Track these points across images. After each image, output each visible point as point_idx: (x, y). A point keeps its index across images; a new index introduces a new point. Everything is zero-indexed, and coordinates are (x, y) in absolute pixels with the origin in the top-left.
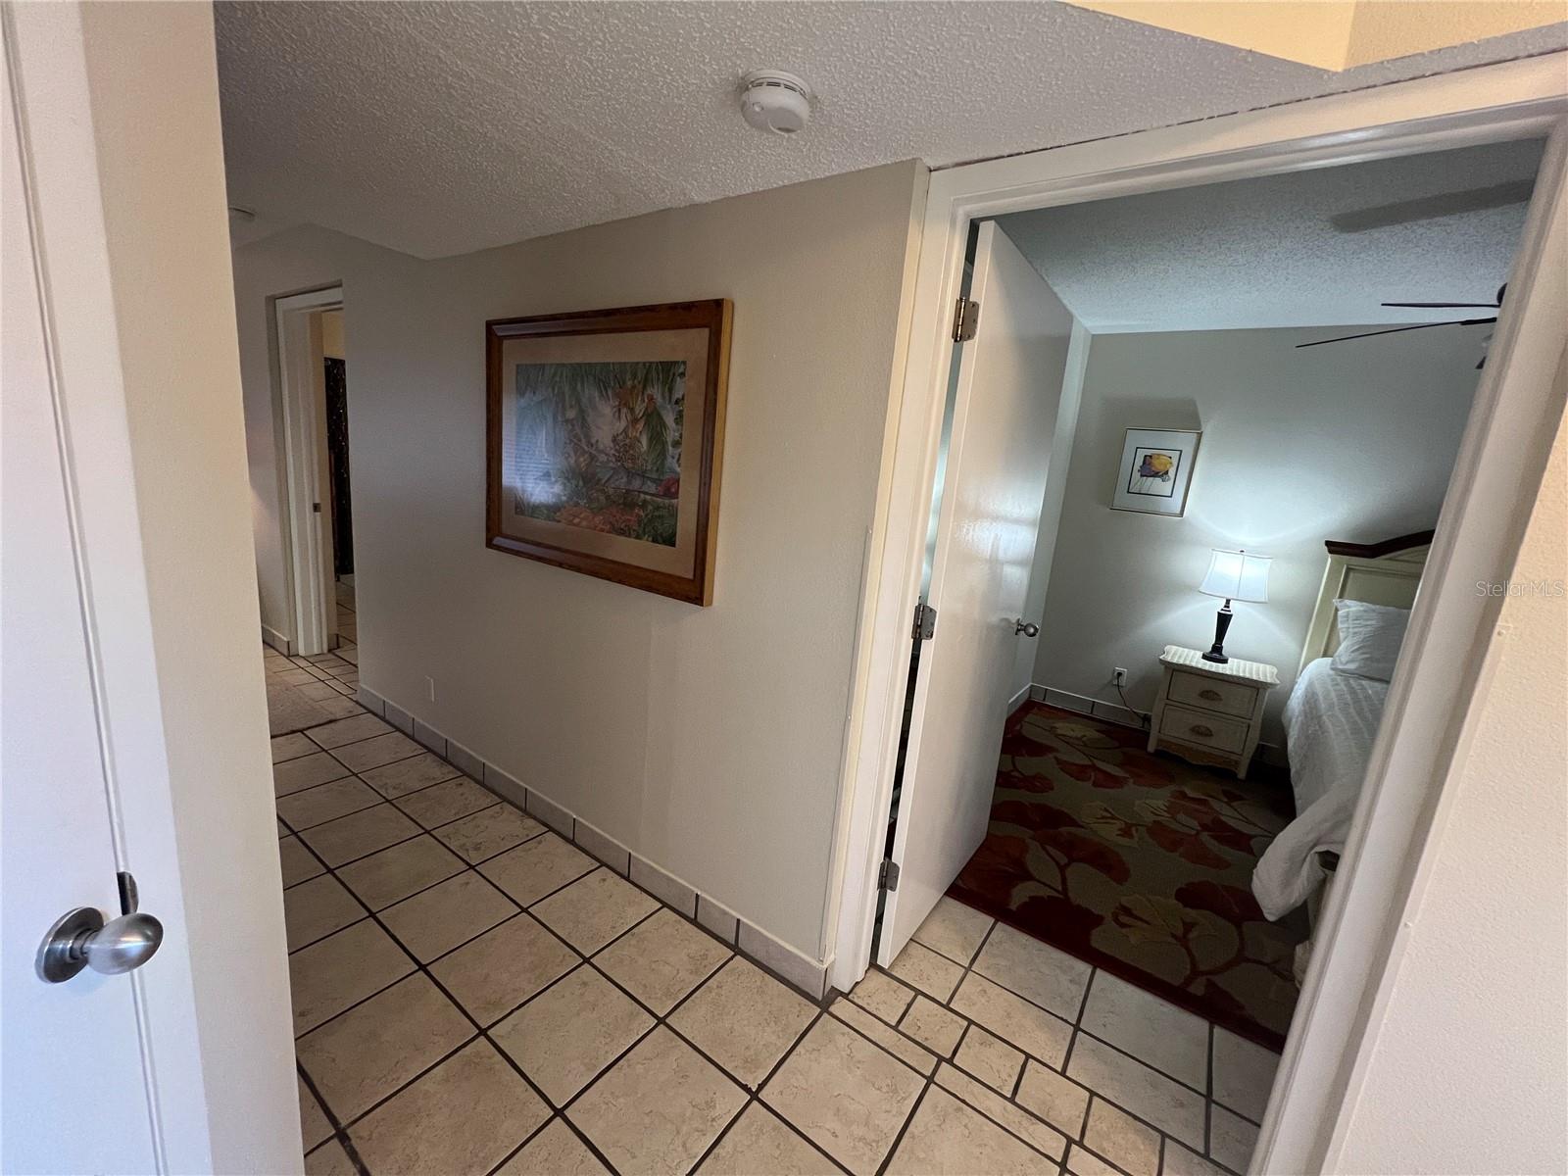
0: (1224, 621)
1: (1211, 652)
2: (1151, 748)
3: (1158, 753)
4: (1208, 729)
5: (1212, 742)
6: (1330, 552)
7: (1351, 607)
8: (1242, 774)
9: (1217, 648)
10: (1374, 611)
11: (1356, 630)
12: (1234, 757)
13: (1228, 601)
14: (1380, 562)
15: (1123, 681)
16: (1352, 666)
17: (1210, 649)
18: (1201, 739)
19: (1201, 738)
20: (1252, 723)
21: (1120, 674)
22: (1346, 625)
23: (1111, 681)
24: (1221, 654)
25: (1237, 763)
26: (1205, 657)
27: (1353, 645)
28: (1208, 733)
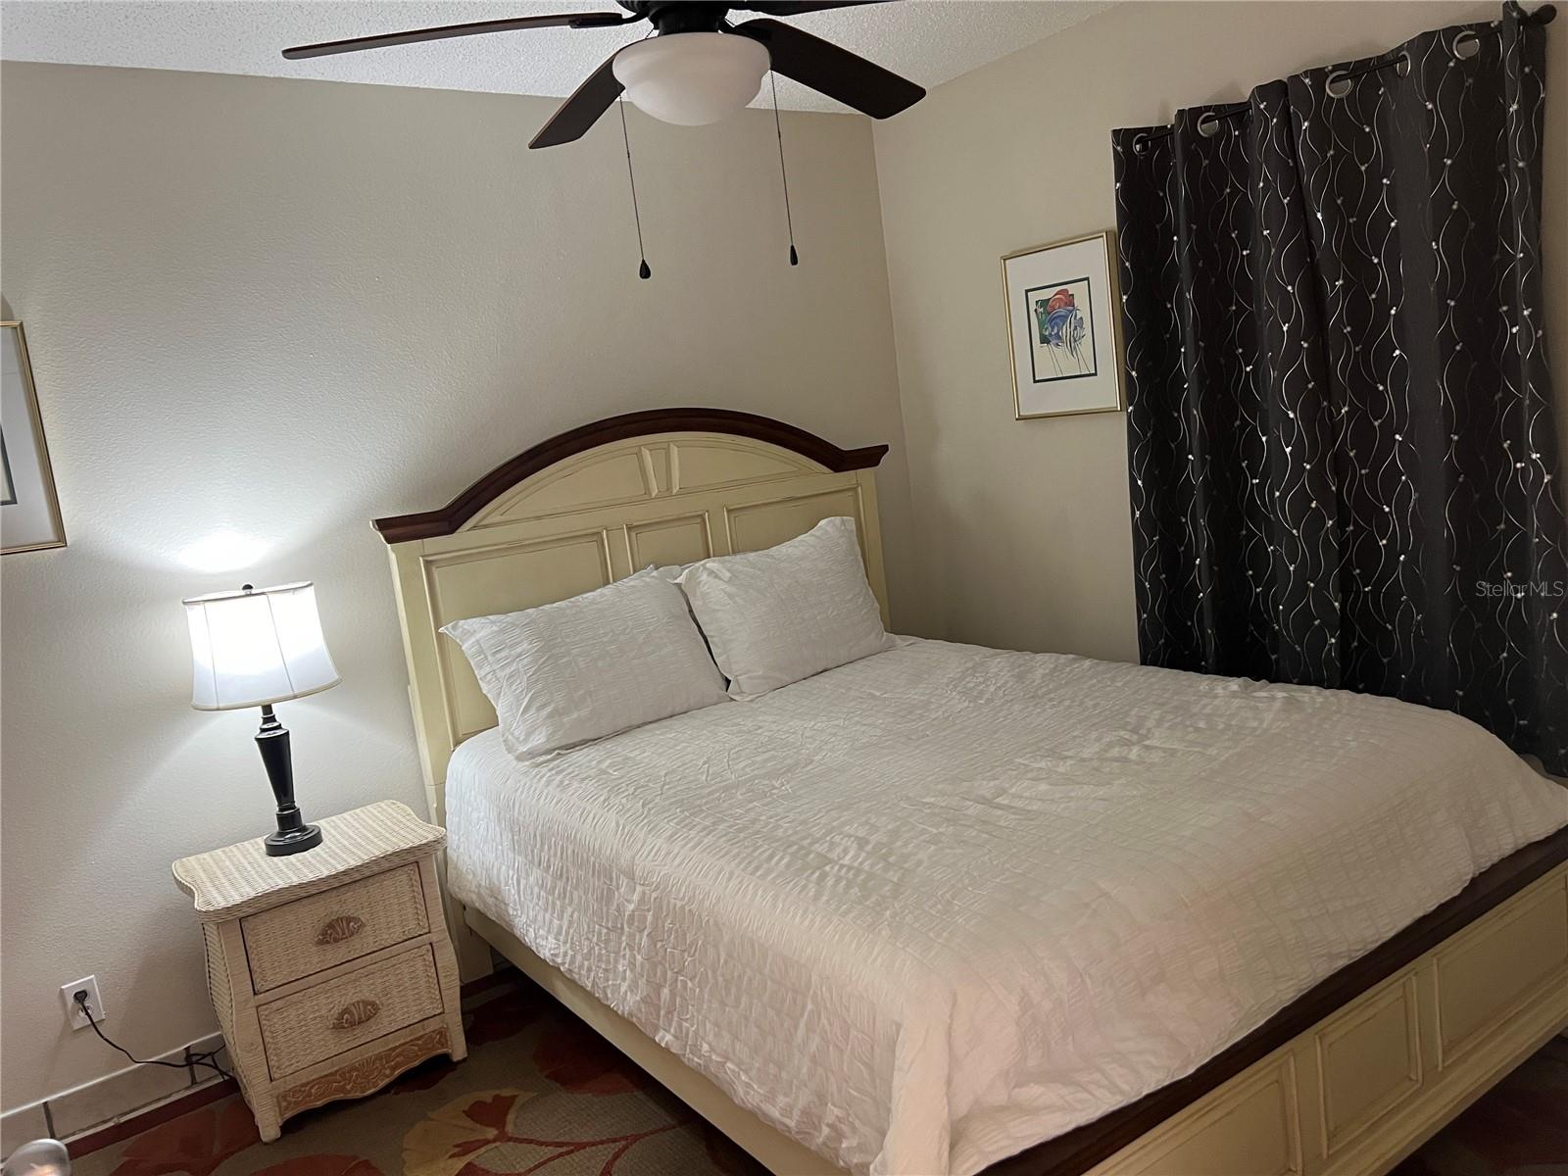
0: (275, 752)
1: (281, 834)
2: (269, 1126)
3: (289, 1127)
4: (366, 1003)
5: (384, 1024)
6: (390, 540)
7: (474, 634)
8: (458, 1049)
9: (289, 819)
10: (514, 625)
11: (508, 671)
12: (433, 1025)
13: (267, 709)
14: (465, 536)
15: (97, 1004)
16: (539, 739)
17: (277, 829)
18: (362, 1034)
19: (358, 1031)
20: (434, 938)
21: (81, 996)
22: (488, 669)
23: (68, 1023)
24: (303, 829)
25: (442, 1033)
26: (274, 851)
27: (518, 700)
28: (367, 1012)
